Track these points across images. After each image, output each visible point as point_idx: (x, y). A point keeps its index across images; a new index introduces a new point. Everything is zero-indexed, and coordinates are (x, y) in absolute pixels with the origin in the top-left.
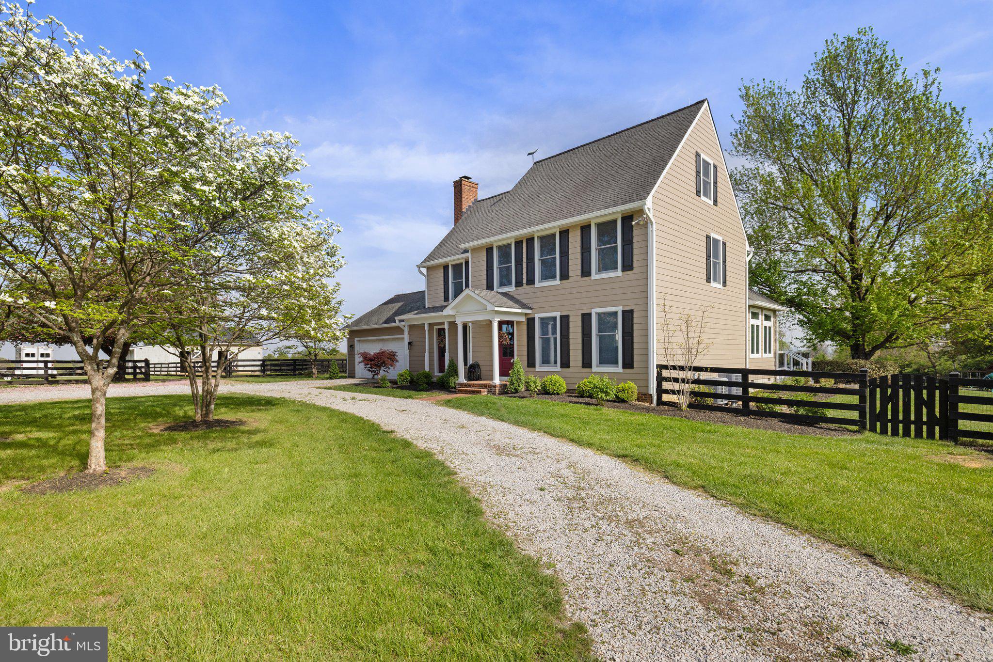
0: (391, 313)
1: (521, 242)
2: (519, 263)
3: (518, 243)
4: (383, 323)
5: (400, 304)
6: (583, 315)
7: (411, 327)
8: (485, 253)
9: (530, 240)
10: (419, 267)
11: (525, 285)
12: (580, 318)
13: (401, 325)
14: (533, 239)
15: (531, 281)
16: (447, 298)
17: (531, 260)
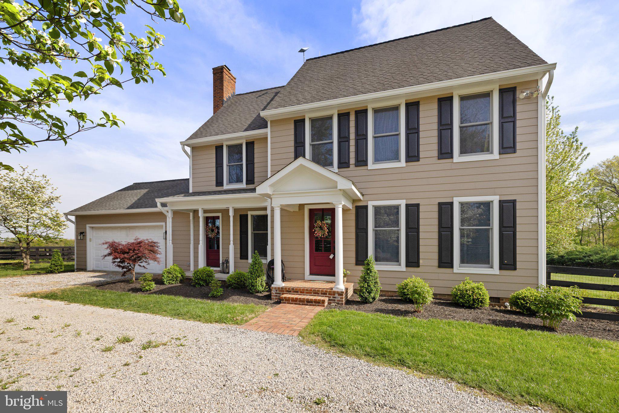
0: (136, 199)
1: (347, 114)
2: (343, 139)
3: (343, 117)
4: (128, 208)
5: (144, 191)
6: (440, 205)
7: (176, 213)
8: (292, 126)
9: (361, 114)
10: (183, 144)
11: (352, 167)
12: (436, 208)
13: (164, 210)
14: (365, 111)
15: (362, 162)
16: (219, 183)
17: (362, 137)
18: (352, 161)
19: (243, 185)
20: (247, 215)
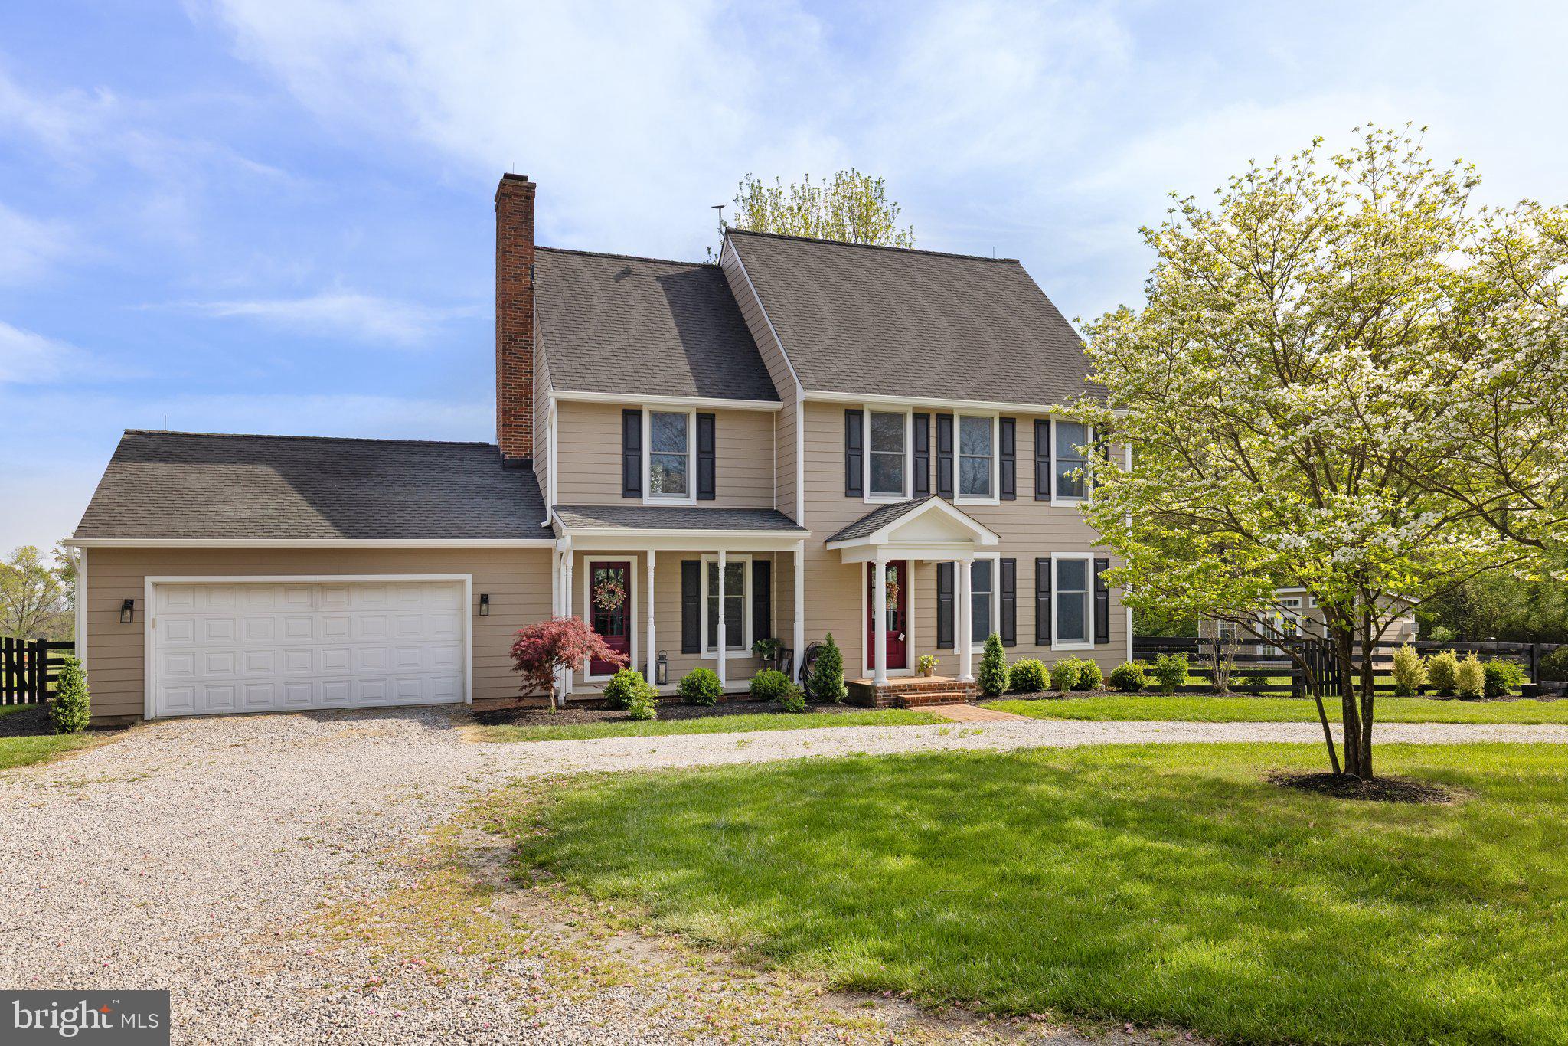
1: (926, 416)
2: (921, 451)
3: (921, 417)
6: (1037, 561)
8: (842, 419)
9: (945, 418)
11: (933, 497)
12: (1033, 566)
14: (950, 417)
15: (946, 490)
16: (632, 487)
17: (946, 452)
18: (933, 489)
19: (692, 501)
20: (699, 562)
